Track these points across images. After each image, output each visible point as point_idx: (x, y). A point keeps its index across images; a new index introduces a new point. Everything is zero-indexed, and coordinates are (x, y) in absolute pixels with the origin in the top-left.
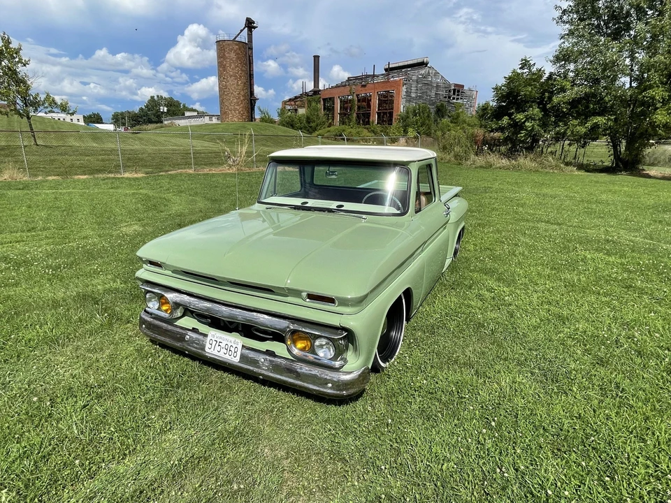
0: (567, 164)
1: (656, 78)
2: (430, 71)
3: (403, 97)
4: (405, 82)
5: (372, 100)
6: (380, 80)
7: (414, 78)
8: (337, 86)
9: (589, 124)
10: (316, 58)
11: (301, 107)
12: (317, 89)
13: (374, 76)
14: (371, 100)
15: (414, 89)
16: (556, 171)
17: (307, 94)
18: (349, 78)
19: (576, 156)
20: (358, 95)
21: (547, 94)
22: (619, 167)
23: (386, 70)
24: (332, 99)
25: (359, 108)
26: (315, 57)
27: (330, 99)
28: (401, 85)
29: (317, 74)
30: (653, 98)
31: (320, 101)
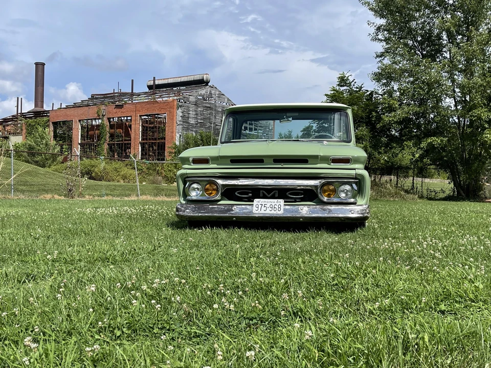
0: (407, 192)
1: (478, 99)
2: (213, 92)
3: (179, 123)
4: (180, 104)
5: (133, 126)
6: (143, 99)
7: (192, 99)
8: (76, 106)
9: (423, 145)
10: (40, 67)
11: (15, 134)
12: (39, 109)
13: (132, 94)
14: (130, 126)
15: (192, 114)
16: (396, 199)
17: (23, 115)
18: (93, 96)
19: (413, 186)
20: (109, 119)
21: (374, 114)
22: (461, 195)
23: (150, 87)
24: (67, 124)
25: (112, 136)
26: (37, 64)
27: (64, 122)
28: (175, 107)
29: (40, 88)
30: (480, 118)
31: (48, 126)
